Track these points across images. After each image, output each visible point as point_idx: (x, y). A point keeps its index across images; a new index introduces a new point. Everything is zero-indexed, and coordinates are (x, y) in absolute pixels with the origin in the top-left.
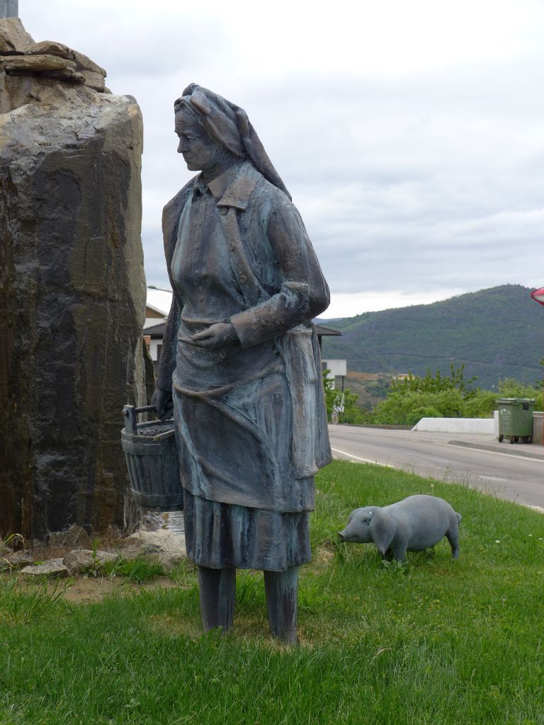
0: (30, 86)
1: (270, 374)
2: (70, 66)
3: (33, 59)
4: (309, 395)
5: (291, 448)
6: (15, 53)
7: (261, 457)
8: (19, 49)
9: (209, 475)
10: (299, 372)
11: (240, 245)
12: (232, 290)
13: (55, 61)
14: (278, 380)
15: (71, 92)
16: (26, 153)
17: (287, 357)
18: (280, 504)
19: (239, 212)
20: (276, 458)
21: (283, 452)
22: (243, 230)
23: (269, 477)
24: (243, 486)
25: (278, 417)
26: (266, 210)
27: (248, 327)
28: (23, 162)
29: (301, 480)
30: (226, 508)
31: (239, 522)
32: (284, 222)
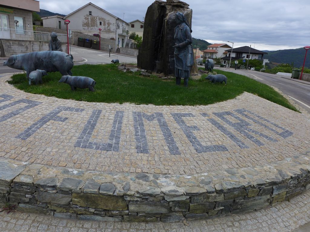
0: (175, 8)
1: (184, 52)
2: (182, 5)
3: (176, 4)
4: (190, 55)
5: (186, 62)
6: (174, 3)
7: (183, 63)
8: (175, 2)
9: (177, 65)
10: (188, 52)
11: (181, 34)
12: (180, 40)
13: (179, 4)
14: (185, 53)
15: (182, 9)
16: (171, 19)
17: (187, 50)
18: (184, 69)
19: (181, 29)
20: (184, 63)
21: (185, 62)
22: (182, 32)
23: (183, 66)
24: (180, 66)
25: (185, 58)
26: (185, 29)
27: (181, 45)
28: (170, 20)
29: (187, 66)
30: (178, 69)
31: (180, 71)
32: (187, 31)
